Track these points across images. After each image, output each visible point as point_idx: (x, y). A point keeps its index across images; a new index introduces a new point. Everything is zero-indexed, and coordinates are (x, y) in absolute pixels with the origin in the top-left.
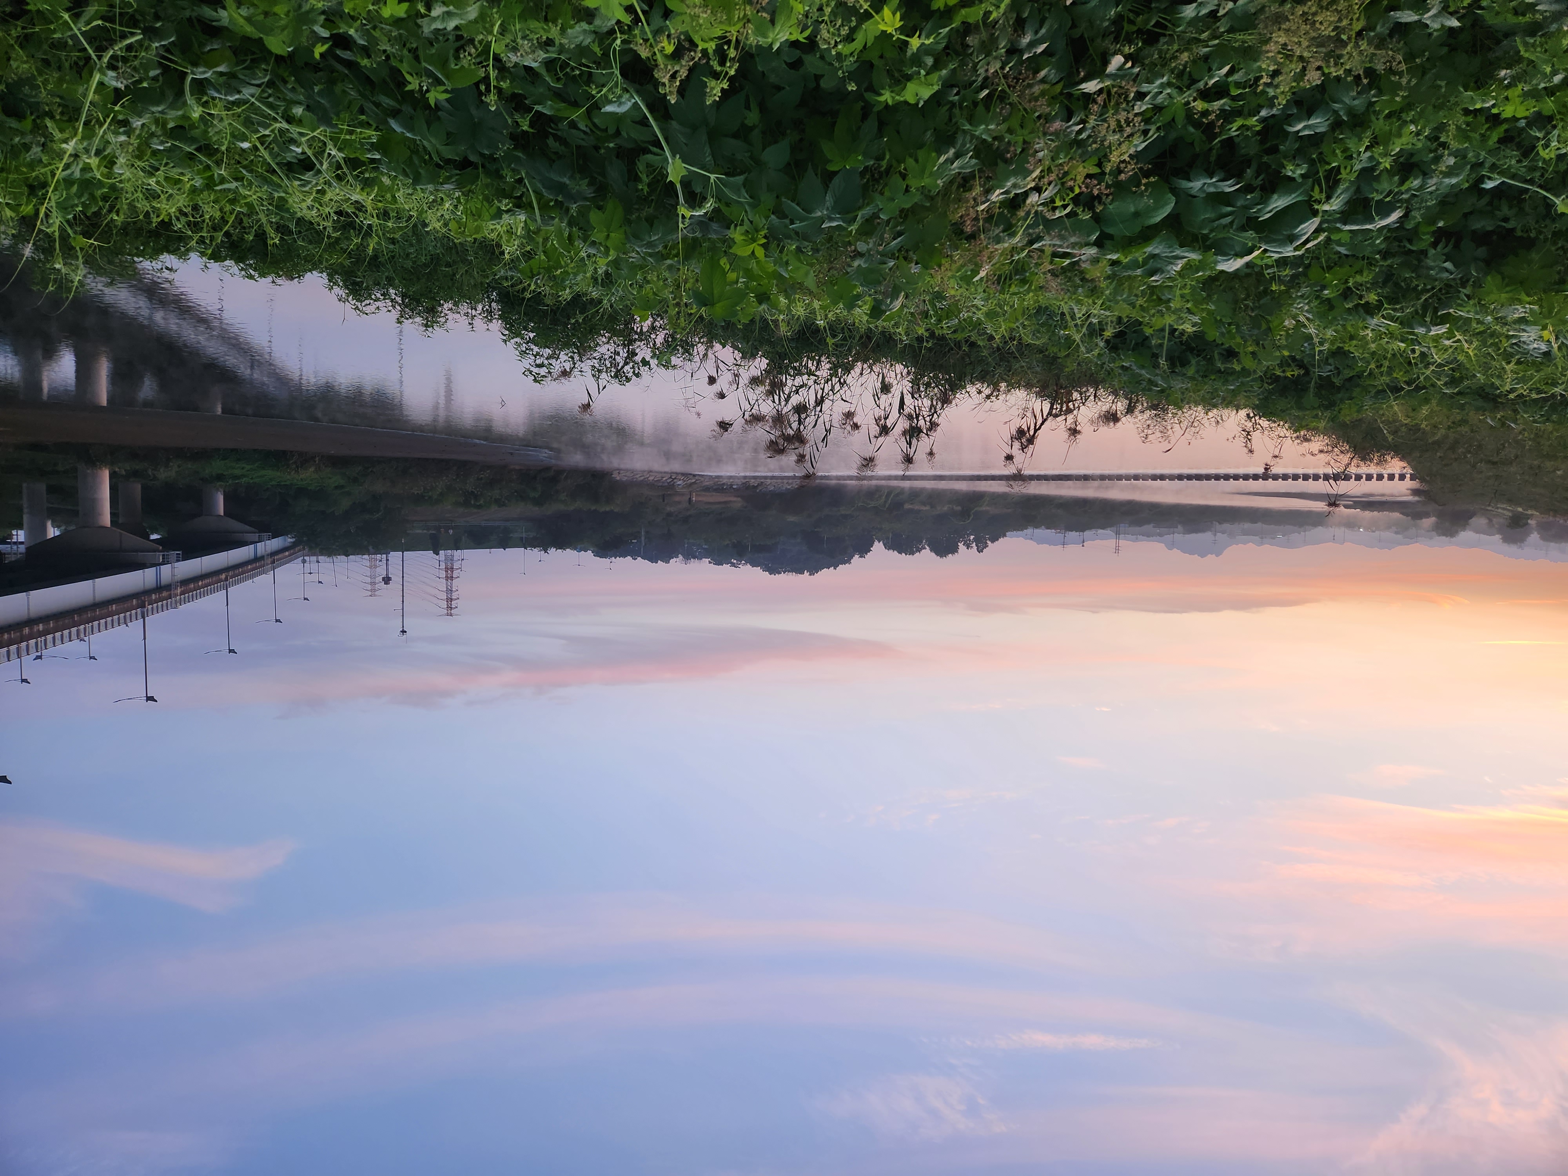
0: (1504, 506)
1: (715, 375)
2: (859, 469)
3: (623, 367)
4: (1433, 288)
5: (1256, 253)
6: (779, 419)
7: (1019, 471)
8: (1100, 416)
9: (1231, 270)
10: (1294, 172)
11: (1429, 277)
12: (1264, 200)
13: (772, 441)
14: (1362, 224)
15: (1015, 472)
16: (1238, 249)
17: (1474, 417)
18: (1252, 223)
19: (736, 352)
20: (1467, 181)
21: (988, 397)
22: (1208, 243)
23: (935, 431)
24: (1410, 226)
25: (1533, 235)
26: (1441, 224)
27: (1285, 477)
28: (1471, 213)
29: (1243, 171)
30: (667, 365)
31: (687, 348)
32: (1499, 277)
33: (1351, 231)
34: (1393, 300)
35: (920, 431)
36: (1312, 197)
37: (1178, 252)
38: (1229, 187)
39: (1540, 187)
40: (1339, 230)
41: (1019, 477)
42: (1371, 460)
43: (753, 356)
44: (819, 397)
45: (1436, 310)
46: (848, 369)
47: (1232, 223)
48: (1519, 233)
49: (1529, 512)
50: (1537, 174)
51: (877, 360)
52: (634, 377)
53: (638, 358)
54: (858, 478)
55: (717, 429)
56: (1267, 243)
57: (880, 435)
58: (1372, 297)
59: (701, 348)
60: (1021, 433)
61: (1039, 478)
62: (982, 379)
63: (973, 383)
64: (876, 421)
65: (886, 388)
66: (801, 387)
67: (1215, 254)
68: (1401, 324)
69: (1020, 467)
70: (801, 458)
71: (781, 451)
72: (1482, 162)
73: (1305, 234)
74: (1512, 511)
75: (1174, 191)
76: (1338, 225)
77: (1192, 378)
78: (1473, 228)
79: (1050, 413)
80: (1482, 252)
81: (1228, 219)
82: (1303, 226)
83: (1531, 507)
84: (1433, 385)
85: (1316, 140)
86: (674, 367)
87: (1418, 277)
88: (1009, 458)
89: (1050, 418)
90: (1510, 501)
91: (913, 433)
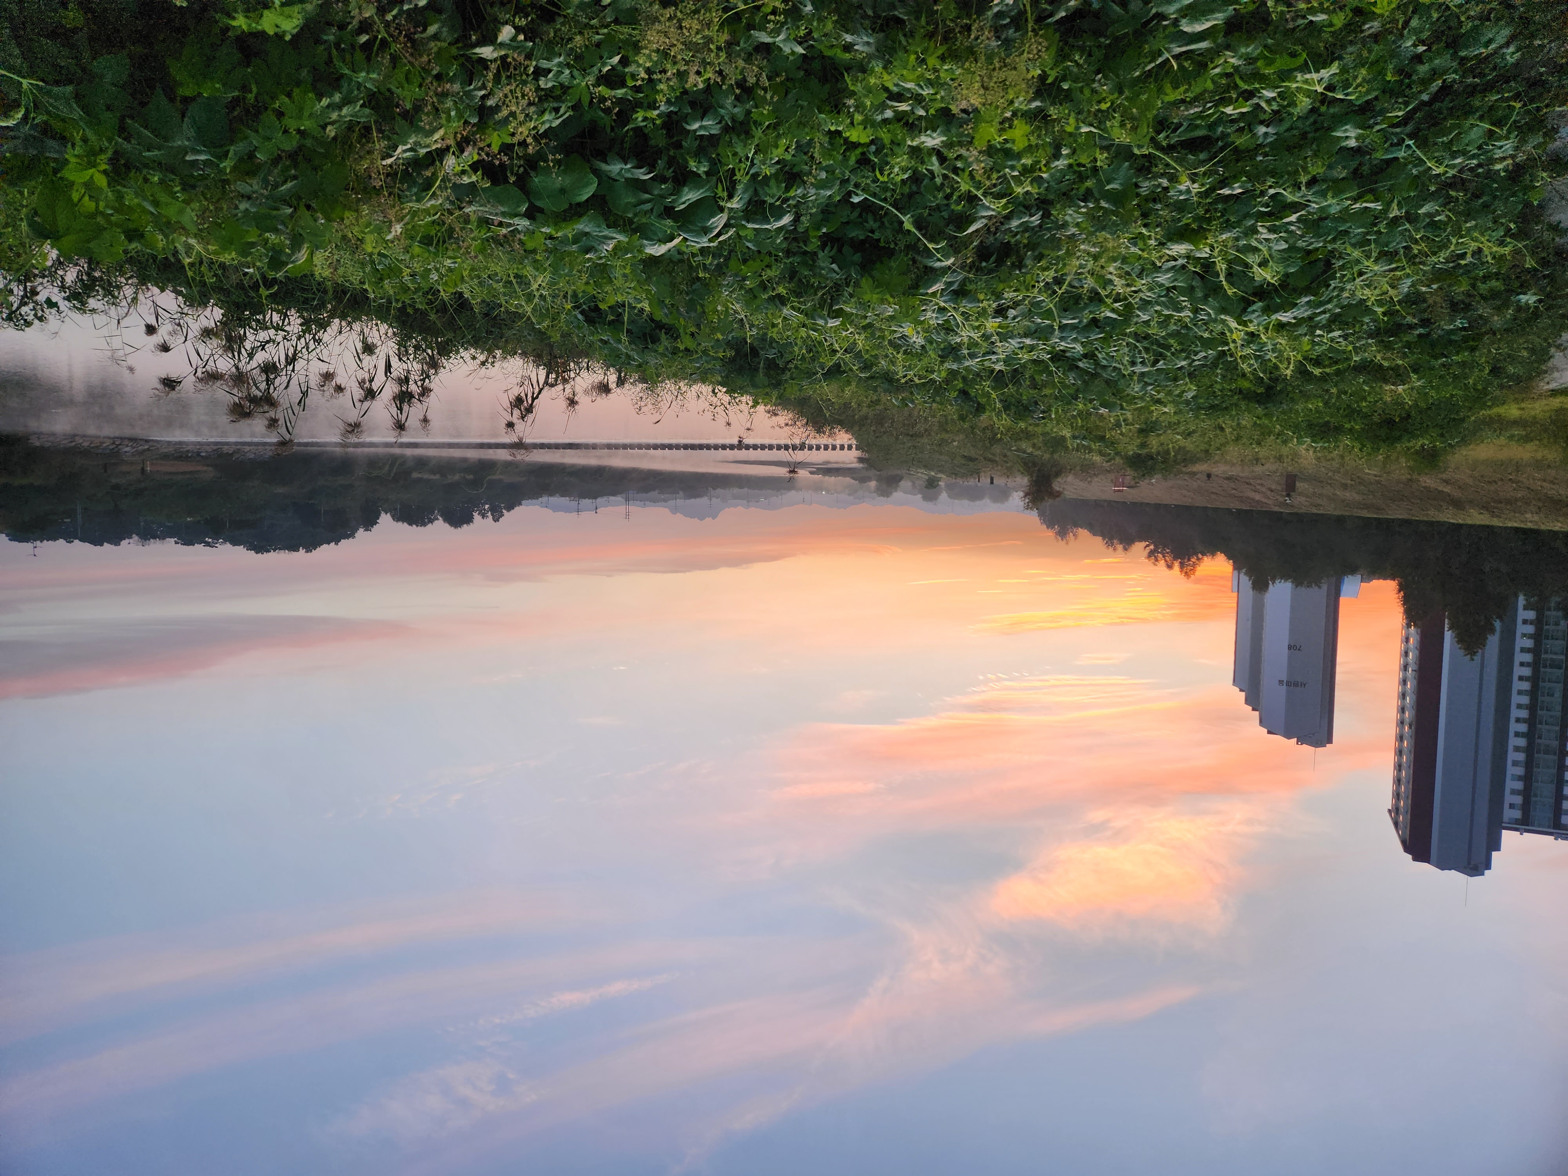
0: (922, 471)
1: (154, 323)
2: (342, 435)
3: (18, 308)
4: (826, 287)
5: (676, 241)
6: (240, 378)
7: (521, 439)
8: (593, 387)
9: (658, 255)
10: (698, 169)
11: (821, 275)
12: (676, 191)
13: (235, 404)
14: (761, 224)
15: (517, 440)
16: (660, 235)
17: (885, 397)
18: (669, 212)
19: (180, 298)
20: (839, 195)
21: (483, 363)
22: (633, 226)
23: (428, 396)
24: (801, 229)
25: (892, 246)
26: (824, 230)
27: (755, 447)
28: (848, 223)
29: (655, 161)
30: (82, 309)
31: (110, 291)
32: (870, 279)
33: (755, 229)
34: (798, 295)
35: (411, 396)
36: (716, 194)
37: (607, 232)
38: (643, 175)
39: (890, 205)
40: (744, 227)
41: (519, 445)
42: (824, 433)
43: (204, 304)
44: (290, 355)
45: (831, 306)
46: (323, 325)
47: (652, 210)
48: (882, 244)
49: (939, 475)
50: (889, 194)
51: (357, 319)
52: (36, 322)
53: (41, 298)
54: (345, 445)
55: (161, 387)
56: (686, 232)
57: (366, 398)
58: (781, 290)
59: (128, 291)
60: (519, 401)
61: (542, 446)
62: (476, 342)
63: (466, 349)
64: (361, 383)
65: (369, 349)
66: (268, 342)
67: (640, 238)
68: (806, 315)
69: (521, 435)
70: (273, 423)
71: (248, 415)
72: (848, 179)
73: (717, 227)
74: (927, 475)
75: (596, 172)
76: (743, 223)
77: (663, 355)
78: (850, 236)
79: (546, 383)
80: (857, 257)
81: (648, 206)
82: (713, 220)
83: (940, 471)
84: (851, 370)
85: (713, 140)
86: (93, 311)
87: (814, 275)
88: (510, 425)
89: (547, 388)
90: (925, 467)
91: (403, 398)
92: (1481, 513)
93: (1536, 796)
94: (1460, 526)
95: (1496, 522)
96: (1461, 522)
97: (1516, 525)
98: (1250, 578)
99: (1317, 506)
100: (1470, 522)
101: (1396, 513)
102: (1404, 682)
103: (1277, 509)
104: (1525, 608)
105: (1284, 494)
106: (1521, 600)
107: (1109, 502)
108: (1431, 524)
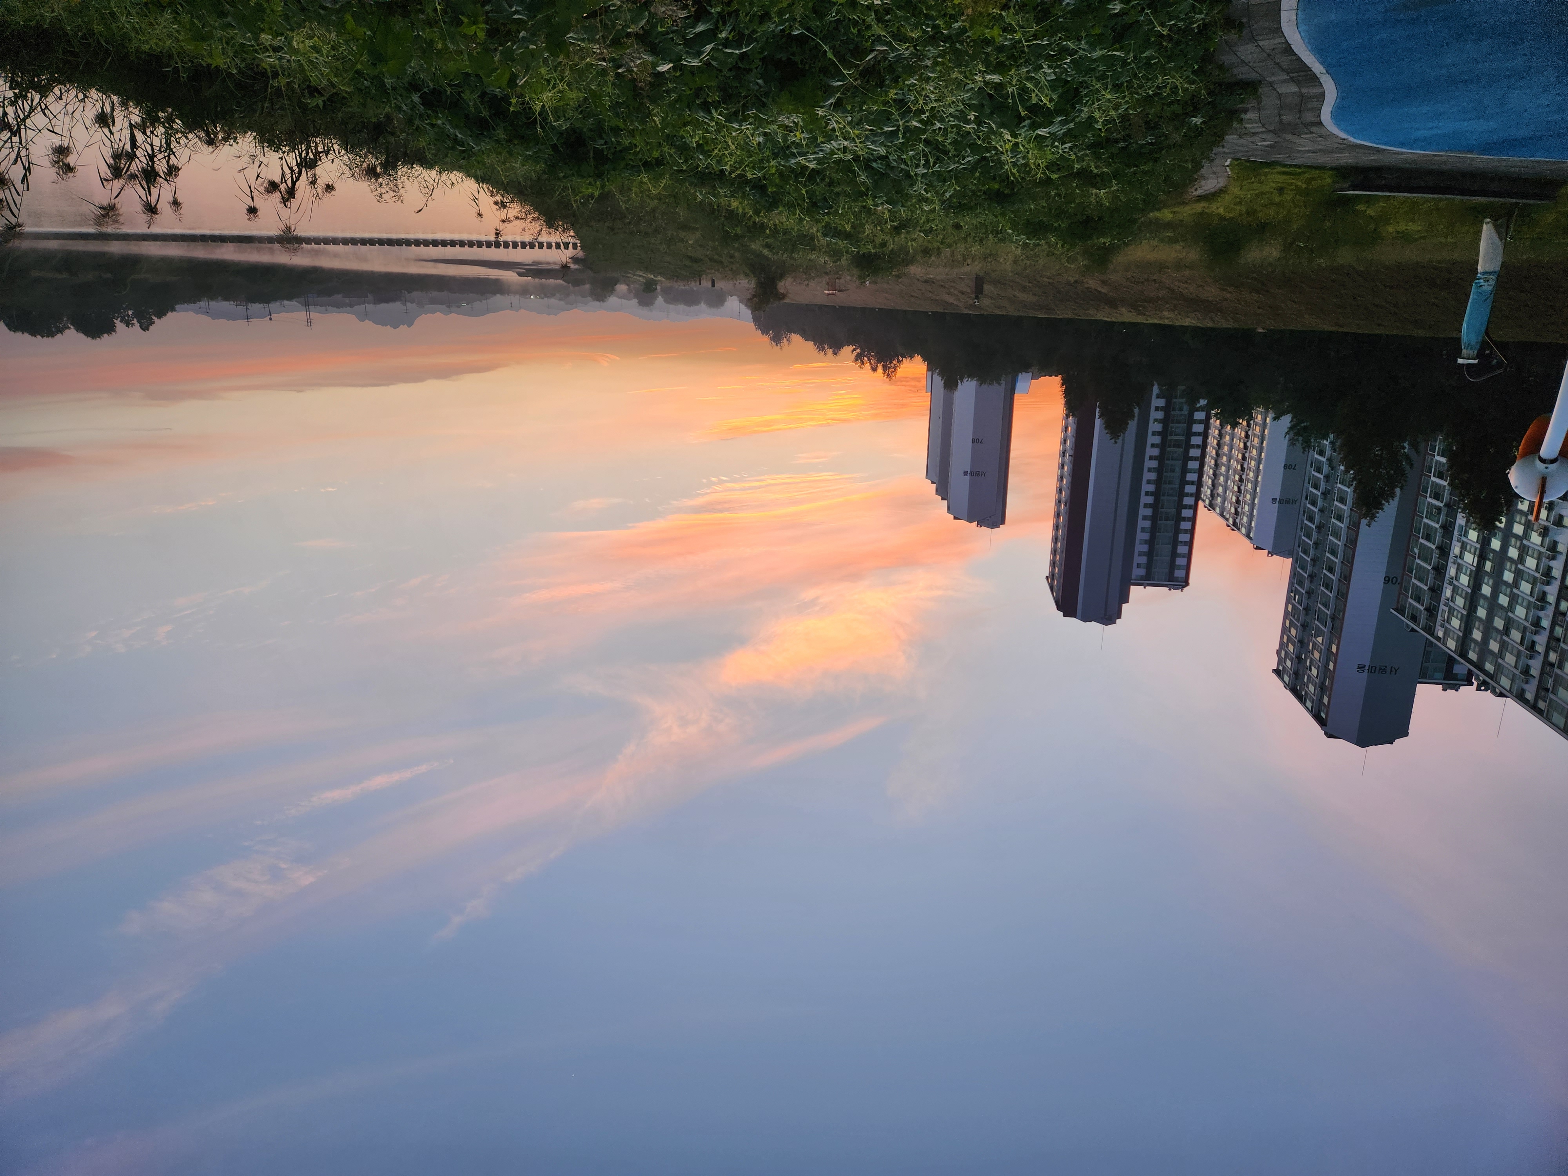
0: (641, 273)
74: (645, 278)
92: (1130, 311)
93: (1157, 556)
94: (1112, 323)
95: (1140, 319)
96: (1114, 320)
97: (1156, 321)
98: (943, 378)
99: (999, 307)
100: (1120, 320)
101: (1064, 313)
102: (1062, 466)
103: (966, 311)
104: (1158, 397)
105: (973, 296)
106: (1156, 390)
107: (821, 307)
108: (1090, 322)
